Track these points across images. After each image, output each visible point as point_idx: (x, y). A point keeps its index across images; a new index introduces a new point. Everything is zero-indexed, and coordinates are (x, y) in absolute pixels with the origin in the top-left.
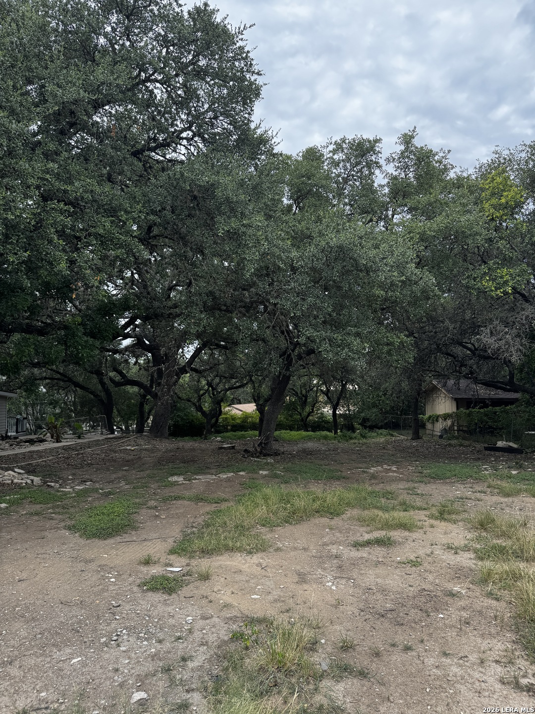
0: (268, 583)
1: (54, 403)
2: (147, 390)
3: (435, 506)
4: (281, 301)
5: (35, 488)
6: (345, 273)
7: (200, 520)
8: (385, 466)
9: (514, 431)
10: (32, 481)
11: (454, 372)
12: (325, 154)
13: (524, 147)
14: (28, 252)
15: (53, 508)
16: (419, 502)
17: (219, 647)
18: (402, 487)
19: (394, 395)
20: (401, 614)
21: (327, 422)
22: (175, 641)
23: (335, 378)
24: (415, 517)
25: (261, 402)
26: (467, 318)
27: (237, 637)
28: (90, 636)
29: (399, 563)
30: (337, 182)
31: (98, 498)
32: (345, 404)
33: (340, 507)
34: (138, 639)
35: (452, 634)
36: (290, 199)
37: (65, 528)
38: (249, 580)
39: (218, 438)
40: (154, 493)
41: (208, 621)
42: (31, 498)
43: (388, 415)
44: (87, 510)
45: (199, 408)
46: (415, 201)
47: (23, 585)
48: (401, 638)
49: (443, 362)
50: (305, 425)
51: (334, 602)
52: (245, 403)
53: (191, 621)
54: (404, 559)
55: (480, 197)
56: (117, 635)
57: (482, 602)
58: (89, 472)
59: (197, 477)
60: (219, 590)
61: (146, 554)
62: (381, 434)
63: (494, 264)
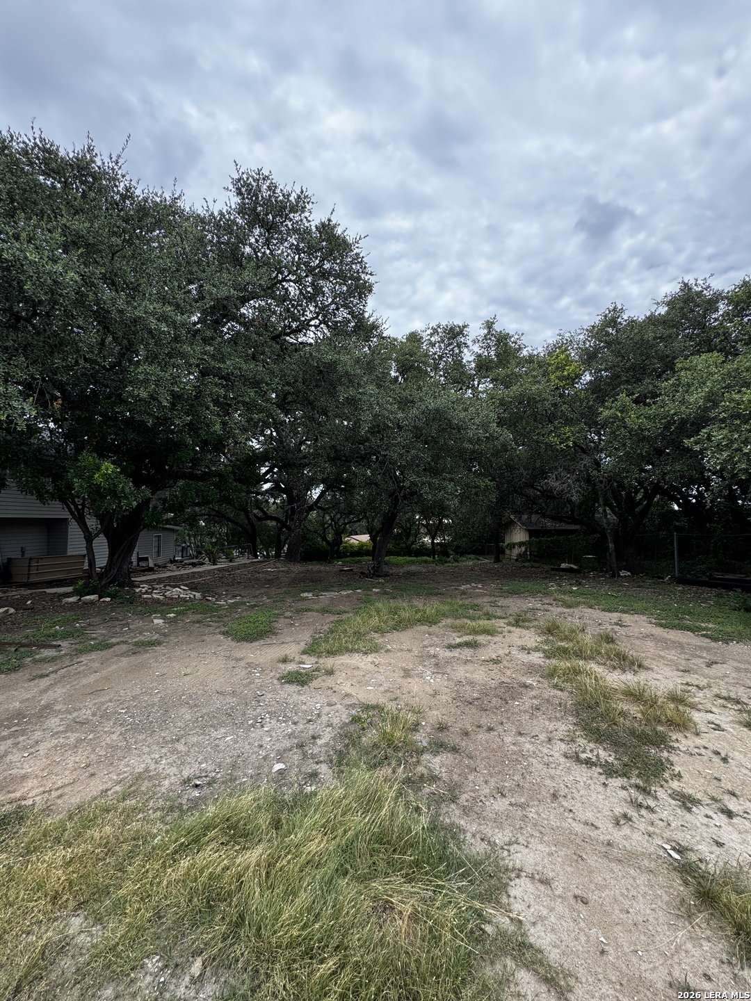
0: (380, 677)
1: (211, 534)
2: (283, 524)
3: (512, 616)
4: (390, 453)
5: (197, 602)
6: (441, 430)
7: (326, 628)
8: (473, 585)
9: (574, 555)
10: (194, 596)
11: (527, 509)
12: (424, 336)
13: (582, 331)
14: (190, 417)
15: (210, 617)
16: (499, 613)
17: (341, 728)
18: (486, 601)
19: (480, 527)
20: (485, 702)
21: (427, 549)
22: (307, 723)
23: (433, 514)
24: (496, 624)
25: (374, 534)
26: (537, 466)
27: (355, 720)
28: (240, 719)
29: (484, 661)
30: (434, 359)
31: (245, 610)
32: (441, 535)
33: (437, 617)
34: (278, 721)
35: (525, 717)
36: (397, 372)
37: (220, 633)
38: (365, 675)
39: (339, 563)
40: (290, 606)
41: (332, 707)
42: (193, 609)
43: (475, 543)
44: (237, 619)
45: (324, 539)
46: (496, 373)
47: (188, 678)
48: (485, 721)
49: (519, 501)
50: (409, 552)
51: (432, 692)
52: (361, 534)
53: (319, 707)
54: (487, 658)
55: (547, 370)
56: (261, 718)
57: (550, 692)
58: (239, 588)
59: (323, 594)
60: (341, 683)
61: (283, 654)
62: (470, 558)
63: (559, 423)
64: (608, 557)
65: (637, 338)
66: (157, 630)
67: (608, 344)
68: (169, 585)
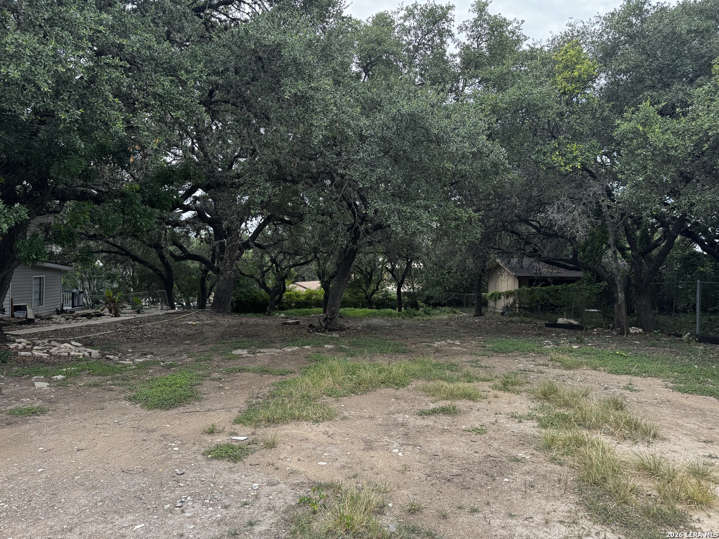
0: (334, 450)
1: (112, 278)
2: (209, 265)
3: (499, 378)
4: (350, 171)
5: (93, 361)
6: (416, 143)
7: (265, 391)
8: (449, 341)
9: (575, 308)
10: (90, 353)
11: (518, 250)
12: (395, 20)
13: (598, 19)
14: (81, 110)
15: (112, 379)
16: (482, 374)
17: (286, 512)
18: (465, 360)
19: (458, 273)
20: (467, 479)
21: (392, 300)
22: (241, 506)
23: (400, 255)
24: (479, 387)
25: (326, 279)
26: (534, 194)
27: (304, 502)
28: (153, 503)
29: (464, 430)
30: (408, 50)
31: (159, 370)
32: (410, 282)
33: (406, 378)
34: (203, 505)
35: (516, 497)
36: (359, 66)
37: (125, 399)
38: (316, 448)
39: (282, 315)
40: (217, 366)
41: (274, 487)
42: (89, 370)
43: (452, 293)
44: (148, 381)
45: (263, 285)
46: (487, 71)
47: (83, 454)
48: (467, 500)
49: (507, 240)
50: (369, 303)
51: (401, 468)
52: (309, 281)
53: (257, 487)
54: (469, 427)
55: (552, 69)
56: (182, 502)
57: (546, 467)
58: (150, 345)
59: (262, 351)
60: (285, 458)
61: (210, 423)
62: (444, 311)
63: (565, 138)
64: (616, 311)
65: (667, 30)
66: (40, 395)
67: (631, 37)
68: (55, 340)
